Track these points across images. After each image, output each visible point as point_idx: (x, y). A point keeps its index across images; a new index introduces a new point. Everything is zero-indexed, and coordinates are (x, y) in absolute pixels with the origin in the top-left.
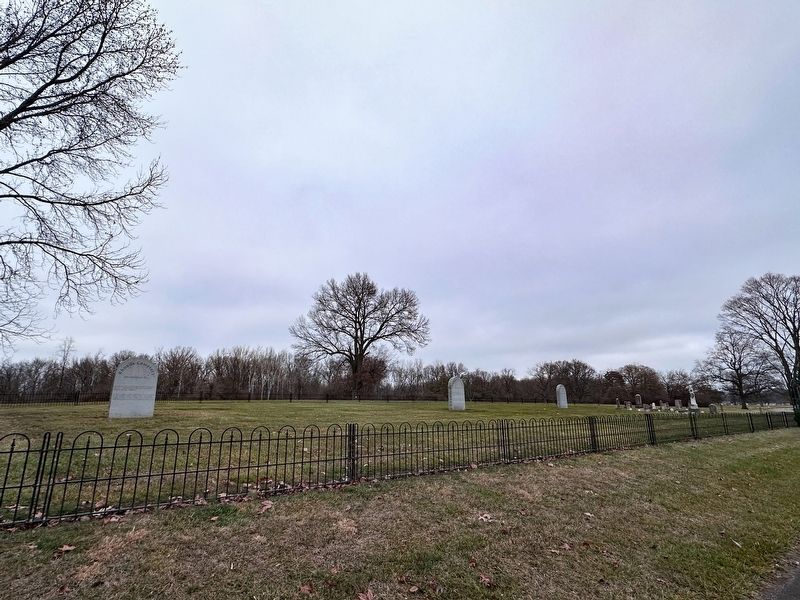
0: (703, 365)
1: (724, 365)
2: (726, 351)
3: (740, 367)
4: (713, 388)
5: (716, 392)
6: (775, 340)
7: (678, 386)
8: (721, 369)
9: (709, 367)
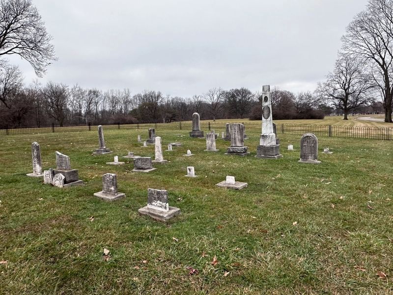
0: (323, 86)
1: (338, 86)
2: (341, 74)
3: (349, 87)
4: (327, 105)
5: (329, 108)
6: (383, 59)
7: (305, 104)
8: (335, 89)
9: (328, 88)
